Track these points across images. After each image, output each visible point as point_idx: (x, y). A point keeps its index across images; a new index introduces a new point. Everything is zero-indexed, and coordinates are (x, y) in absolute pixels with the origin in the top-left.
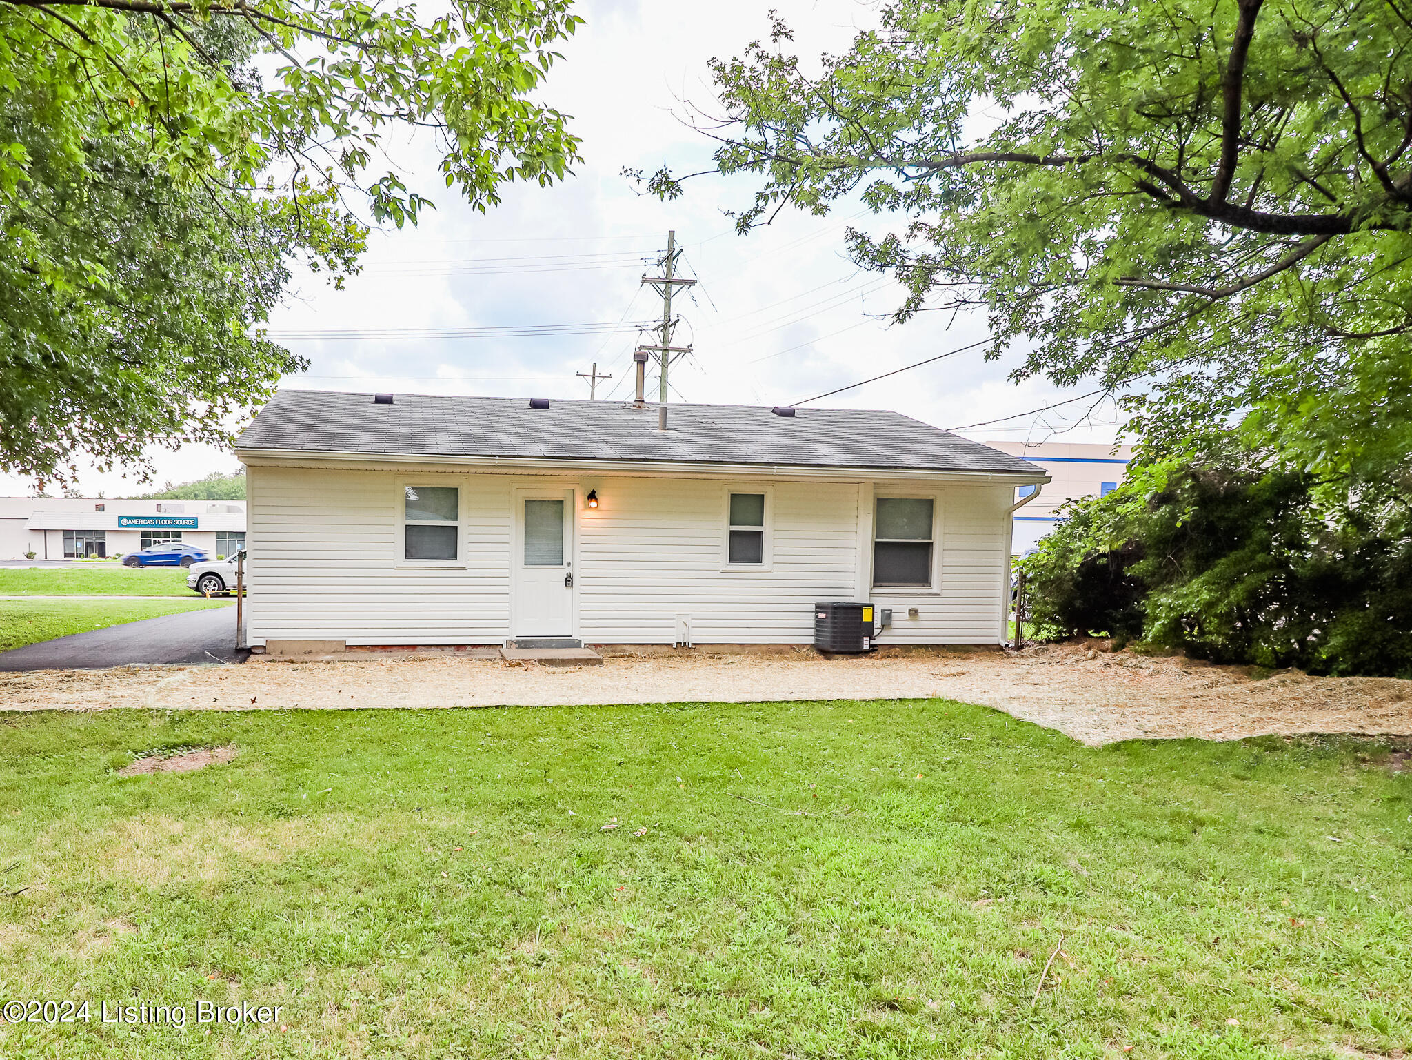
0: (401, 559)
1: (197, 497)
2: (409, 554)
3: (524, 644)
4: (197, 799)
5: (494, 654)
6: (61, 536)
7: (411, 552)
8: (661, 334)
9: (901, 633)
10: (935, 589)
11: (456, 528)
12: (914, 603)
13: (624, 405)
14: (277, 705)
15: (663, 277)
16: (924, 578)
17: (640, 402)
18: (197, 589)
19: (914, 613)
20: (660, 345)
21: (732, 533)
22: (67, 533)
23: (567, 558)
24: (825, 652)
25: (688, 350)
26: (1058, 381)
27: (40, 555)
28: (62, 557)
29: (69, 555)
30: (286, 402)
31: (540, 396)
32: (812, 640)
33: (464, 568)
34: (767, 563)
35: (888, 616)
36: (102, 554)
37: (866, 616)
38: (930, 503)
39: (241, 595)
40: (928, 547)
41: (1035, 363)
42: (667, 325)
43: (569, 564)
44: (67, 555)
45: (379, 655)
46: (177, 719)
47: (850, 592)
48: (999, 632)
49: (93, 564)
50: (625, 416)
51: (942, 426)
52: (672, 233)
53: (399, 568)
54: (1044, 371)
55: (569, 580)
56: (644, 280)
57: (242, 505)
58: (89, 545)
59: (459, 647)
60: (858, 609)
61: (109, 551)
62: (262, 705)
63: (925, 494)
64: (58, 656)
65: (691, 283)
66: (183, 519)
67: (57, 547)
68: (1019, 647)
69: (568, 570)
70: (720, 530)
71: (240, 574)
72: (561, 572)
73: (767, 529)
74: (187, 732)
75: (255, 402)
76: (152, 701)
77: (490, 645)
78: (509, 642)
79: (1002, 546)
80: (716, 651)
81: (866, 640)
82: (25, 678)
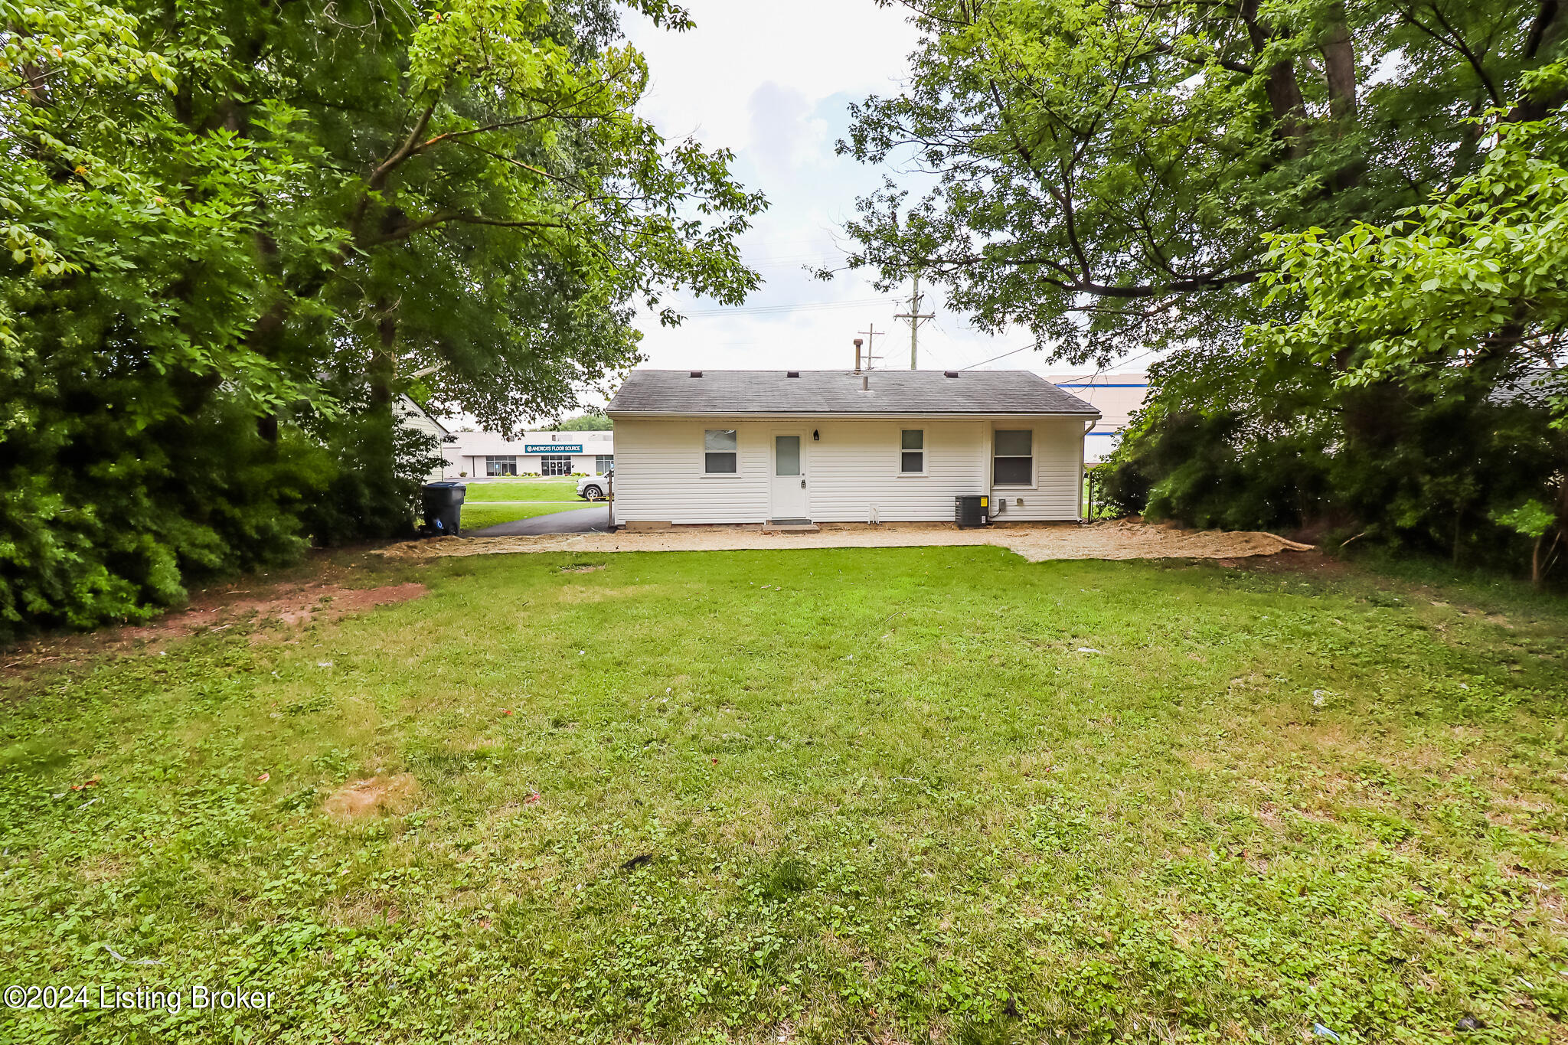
0: (703, 473)
1: (581, 429)
2: (708, 470)
3: (776, 522)
4: (590, 581)
5: (758, 528)
6: (484, 461)
7: (709, 468)
9: (1013, 514)
10: (1034, 485)
11: (735, 453)
12: (1020, 495)
13: (847, 374)
14: (628, 549)
16: (1027, 481)
17: (858, 371)
18: (583, 496)
19: (1020, 502)
21: (903, 453)
22: (488, 458)
23: (802, 470)
24: (961, 527)
26: (1073, 364)
27: (470, 474)
28: (485, 475)
29: (490, 474)
30: (636, 379)
31: (793, 369)
32: (954, 519)
33: (740, 478)
34: (926, 472)
35: (1003, 505)
36: (514, 472)
37: (984, 503)
38: (1030, 432)
39: (611, 501)
40: (1029, 460)
41: (1058, 354)
43: (803, 474)
44: (489, 474)
45: (690, 530)
46: (579, 555)
47: (972, 487)
48: (1076, 513)
49: (508, 480)
50: (846, 381)
53: (702, 478)
54: (1064, 357)
55: (803, 483)
57: (611, 433)
58: (504, 466)
59: (738, 525)
60: (978, 498)
61: (519, 471)
62: (621, 549)
63: (1027, 427)
64: (510, 530)
66: (572, 446)
67: (481, 468)
68: (1090, 522)
69: (803, 478)
70: (894, 455)
71: (610, 483)
72: (799, 479)
73: (925, 451)
74: (584, 560)
75: (621, 366)
76: (565, 548)
77: (756, 523)
78: (767, 521)
79: (1077, 458)
80: (893, 525)
81: (984, 518)
82: (497, 539)
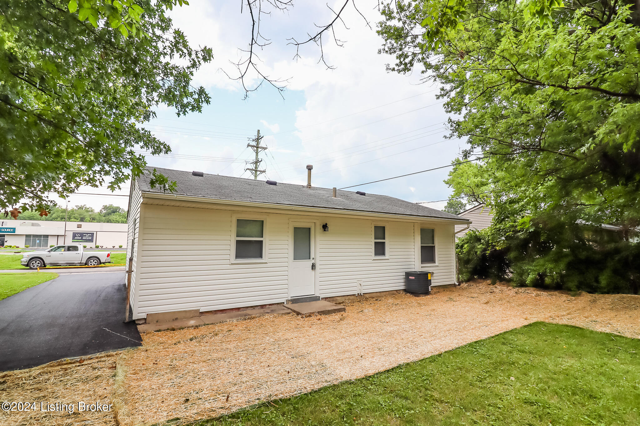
0: (233, 260)
2: (238, 256)
3: (295, 301)
7: (239, 255)
8: (255, 165)
10: (437, 264)
11: (262, 242)
12: (432, 270)
15: (255, 145)
16: (434, 260)
19: (432, 274)
20: (254, 169)
21: (375, 242)
23: (312, 256)
24: (413, 293)
25: (264, 172)
32: (403, 288)
33: (266, 263)
34: (387, 256)
37: (429, 277)
38: (433, 231)
40: (433, 248)
42: (257, 162)
43: (313, 259)
47: (413, 266)
48: (453, 279)
51: (414, 202)
52: (259, 131)
53: (232, 264)
55: (313, 267)
56: (249, 145)
59: (262, 306)
60: (427, 274)
63: (431, 227)
65: (265, 149)
66: (7, 228)
69: (313, 261)
70: (371, 242)
72: (311, 263)
73: (386, 241)
77: (278, 304)
78: (288, 301)
79: (453, 247)
81: (430, 288)
